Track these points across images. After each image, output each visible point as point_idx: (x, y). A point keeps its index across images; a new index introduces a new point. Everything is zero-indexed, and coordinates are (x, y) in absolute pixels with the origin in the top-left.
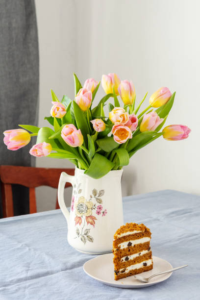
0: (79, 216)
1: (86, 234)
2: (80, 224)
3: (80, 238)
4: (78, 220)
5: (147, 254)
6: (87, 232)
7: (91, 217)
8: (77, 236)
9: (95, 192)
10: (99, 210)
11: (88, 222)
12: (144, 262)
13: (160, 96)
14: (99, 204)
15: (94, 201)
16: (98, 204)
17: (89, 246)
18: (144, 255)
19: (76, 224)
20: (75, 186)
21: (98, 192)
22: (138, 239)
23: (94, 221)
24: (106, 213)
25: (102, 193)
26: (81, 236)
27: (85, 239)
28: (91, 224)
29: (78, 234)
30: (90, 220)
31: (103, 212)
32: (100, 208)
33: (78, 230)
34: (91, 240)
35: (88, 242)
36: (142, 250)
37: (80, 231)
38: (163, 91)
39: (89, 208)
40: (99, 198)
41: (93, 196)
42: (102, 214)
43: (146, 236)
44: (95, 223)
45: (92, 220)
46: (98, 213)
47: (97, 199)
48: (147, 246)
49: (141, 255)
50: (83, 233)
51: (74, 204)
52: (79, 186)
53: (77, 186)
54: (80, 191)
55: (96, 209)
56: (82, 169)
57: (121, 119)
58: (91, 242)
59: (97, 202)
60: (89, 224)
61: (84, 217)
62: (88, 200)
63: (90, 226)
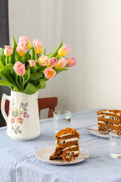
0: (13, 118)
1: (17, 129)
2: (14, 123)
3: (14, 131)
4: (13, 121)
5: (75, 148)
6: (18, 128)
7: (20, 119)
8: (12, 130)
9: (22, 104)
10: (25, 115)
11: (19, 122)
12: (72, 152)
13: (64, 49)
14: (25, 111)
15: (22, 109)
16: (24, 111)
17: (19, 136)
18: (73, 148)
19: (12, 123)
20: (11, 101)
21: (24, 104)
22: (70, 138)
23: (22, 121)
24: (29, 116)
25: (27, 104)
26: (14, 130)
27: (17, 132)
28: (21, 123)
29: (13, 129)
30: (20, 121)
31: (27, 116)
32: (25, 113)
33: (13, 127)
34: (20, 132)
35: (18, 133)
36: (72, 145)
37: (14, 127)
39: (19, 113)
40: (25, 107)
41: (21, 106)
42: (27, 117)
43: (75, 137)
44: (22, 122)
45: (21, 121)
46: (24, 116)
47: (24, 108)
48: (76, 143)
49: (71, 148)
50: (16, 129)
51: (10, 112)
52: (13, 101)
53: (12, 101)
54: (14, 104)
55: (23, 114)
56: (15, 91)
57: (46, 62)
58: (20, 134)
59: (23, 110)
60: (19, 123)
61: (16, 119)
62: (18, 109)
63: (20, 124)
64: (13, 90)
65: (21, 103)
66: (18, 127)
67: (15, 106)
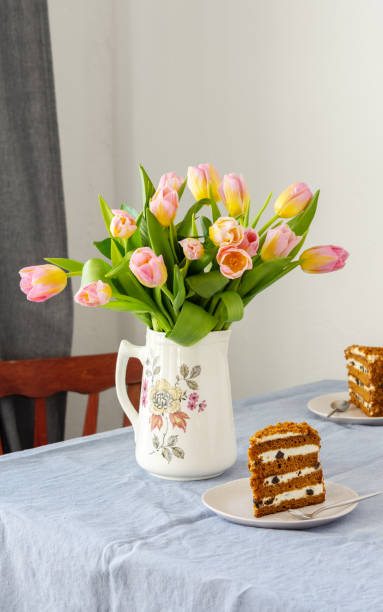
0: (157, 413)
1: (170, 445)
2: (159, 428)
3: (160, 453)
4: (155, 420)
6: (173, 442)
7: (179, 414)
8: (154, 448)
9: (184, 370)
10: (192, 401)
11: (174, 424)
13: (294, 197)
14: (192, 391)
15: (183, 386)
16: (190, 392)
17: (176, 466)
19: (153, 428)
20: (148, 362)
21: (190, 369)
23: (184, 422)
24: (205, 406)
25: (197, 371)
26: (161, 450)
27: (169, 454)
28: (180, 426)
29: (157, 445)
30: (178, 420)
31: (200, 406)
32: (194, 398)
33: (156, 438)
34: (180, 454)
35: (174, 458)
37: (160, 441)
38: (298, 190)
39: (175, 398)
40: (193, 380)
41: (181, 377)
42: (198, 407)
44: (186, 424)
45: (180, 420)
46: (192, 406)
47: (189, 382)
50: (166, 444)
51: (147, 394)
52: (155, 361)
53: (152, 361)
54: (157, 370)
55: (188, 400)
56: (159, 331)
57: (231, 237)
58: (180, 459)
59: (188, 388)
60: (176, 427)
61: (167, 415)
62: (173, 385)
63: (178, 431)
64: (152, 328)
65: (179, 365)
66: (174, 439)
67: (160, 376)
